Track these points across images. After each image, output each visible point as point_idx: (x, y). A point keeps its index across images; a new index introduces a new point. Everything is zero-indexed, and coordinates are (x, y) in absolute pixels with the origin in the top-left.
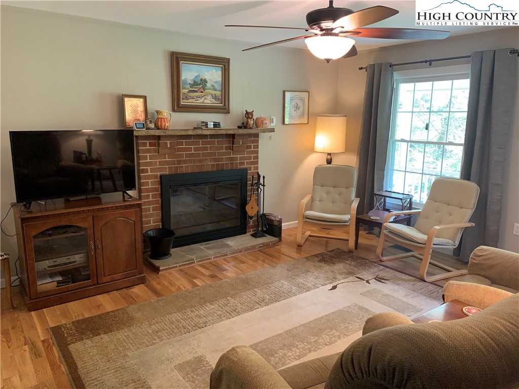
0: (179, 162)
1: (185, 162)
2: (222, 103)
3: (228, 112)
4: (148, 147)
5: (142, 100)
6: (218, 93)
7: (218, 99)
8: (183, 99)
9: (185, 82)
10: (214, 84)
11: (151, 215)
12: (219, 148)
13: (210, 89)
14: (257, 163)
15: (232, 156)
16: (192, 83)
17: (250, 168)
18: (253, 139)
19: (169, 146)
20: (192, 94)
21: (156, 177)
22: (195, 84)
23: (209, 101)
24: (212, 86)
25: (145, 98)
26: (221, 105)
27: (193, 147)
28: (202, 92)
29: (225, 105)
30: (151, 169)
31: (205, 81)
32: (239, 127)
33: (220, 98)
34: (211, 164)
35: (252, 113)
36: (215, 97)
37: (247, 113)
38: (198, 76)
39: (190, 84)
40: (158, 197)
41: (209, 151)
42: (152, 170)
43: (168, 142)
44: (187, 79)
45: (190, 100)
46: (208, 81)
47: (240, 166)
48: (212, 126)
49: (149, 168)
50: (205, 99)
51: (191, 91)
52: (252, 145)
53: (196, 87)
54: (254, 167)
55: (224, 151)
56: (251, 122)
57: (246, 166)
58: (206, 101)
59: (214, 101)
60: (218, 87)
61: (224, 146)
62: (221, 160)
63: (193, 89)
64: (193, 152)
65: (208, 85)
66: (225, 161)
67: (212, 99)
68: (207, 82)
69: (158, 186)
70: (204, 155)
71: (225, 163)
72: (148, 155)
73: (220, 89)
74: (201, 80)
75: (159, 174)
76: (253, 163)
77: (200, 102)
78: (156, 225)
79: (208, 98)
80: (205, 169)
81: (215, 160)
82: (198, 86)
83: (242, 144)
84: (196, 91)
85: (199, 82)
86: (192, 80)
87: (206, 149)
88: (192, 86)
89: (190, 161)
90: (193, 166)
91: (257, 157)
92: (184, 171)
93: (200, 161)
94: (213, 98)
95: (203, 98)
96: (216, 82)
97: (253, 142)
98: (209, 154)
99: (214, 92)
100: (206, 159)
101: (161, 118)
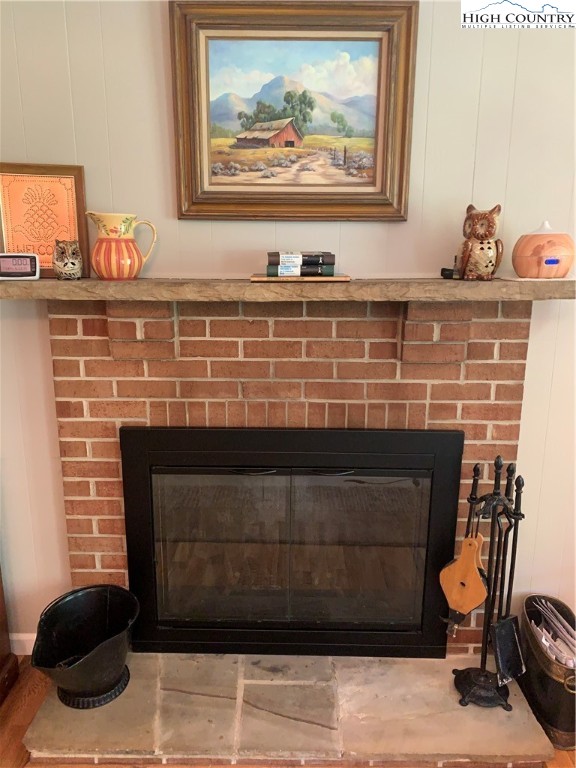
0: (189, 389)
1: (212, 389)
2: (373, 184)
3: (398, 217)
4: (80, 336)
5: (69, 181)
6: (361, 146)
7: (359, 168)
8: (214, 173)
9: (220, 112)
10: (340, 110)
11: (94, 544)
12: (344, 350)
13: (323, 130)
14: (515, 412)
15: (398, 379)
16: (249, 111)
17: (480, 432)
18: (500, 319)
19: (140, 335)
20: (248, 154)
21: (106, 430)
22: (263, 113)
23: (317, 176)
24: (334, 117)
25: (77, 173)
26: (370, 189)
27: (240, 341)
28: (290, 144)
29: (383, 191)
30: (91, 404)
31: (306, 101)
32: (447, 274)
33: (366, 162)
34: (311, 404)
35: (487, 219)
36: (346, 162)
37: (472, 215)
38: (277, 83)
39: (240, 115)
40: (116, 492)
41: (304, 359)
42: (95, 409)
43: (139, 323)
44: (232, 99)
45: (242, 177)
46: (318, 100)
47: (432, 417)
48: (297, 271)
49: (85, 402)
50: (303, 169)
51: (243, 143)
52: (497, 343)
53: (266, 125)
54: (497, 427)
55: (366, 360)
56: (484, 254)
57: (457, 421)
58: (307, 177)
59: (340, 175)
60: (360, 121)
61: (367, 342)
62: (356, 390)
63: (257, 134)
64: (241, 358)
65: (317, 115)
66: (369, 397)
67: (333, 170)
68: (310, 105)
69: (115, 459)
70: (281, 370)
71: (366, 402)
72: (82, 360)
73: (368, 126)
74: (289, 98)
75: (119, 422)
76: (494, 412)
77: (280, 180)
78: (110, 574)
79: (314, 165)
80: (287, 419)
81: (326, 390)
82: (275, 124)
83: (443, 338)
84: (264, 143)
85: (280, 105)
86: (248, 101)
87: (292, 349)
88: (249, 122)
89: (231, 389)
90: (241, 405)
91: (517, 392)
92: (208, 420)
93: (268, 390)
94: (337, 166)
95: (296, 167)
96: (351, 103)
97: (501, 331)
98: (304, 370)
99: (340, 143)
100: (291, 387)
101: (109, 241)
